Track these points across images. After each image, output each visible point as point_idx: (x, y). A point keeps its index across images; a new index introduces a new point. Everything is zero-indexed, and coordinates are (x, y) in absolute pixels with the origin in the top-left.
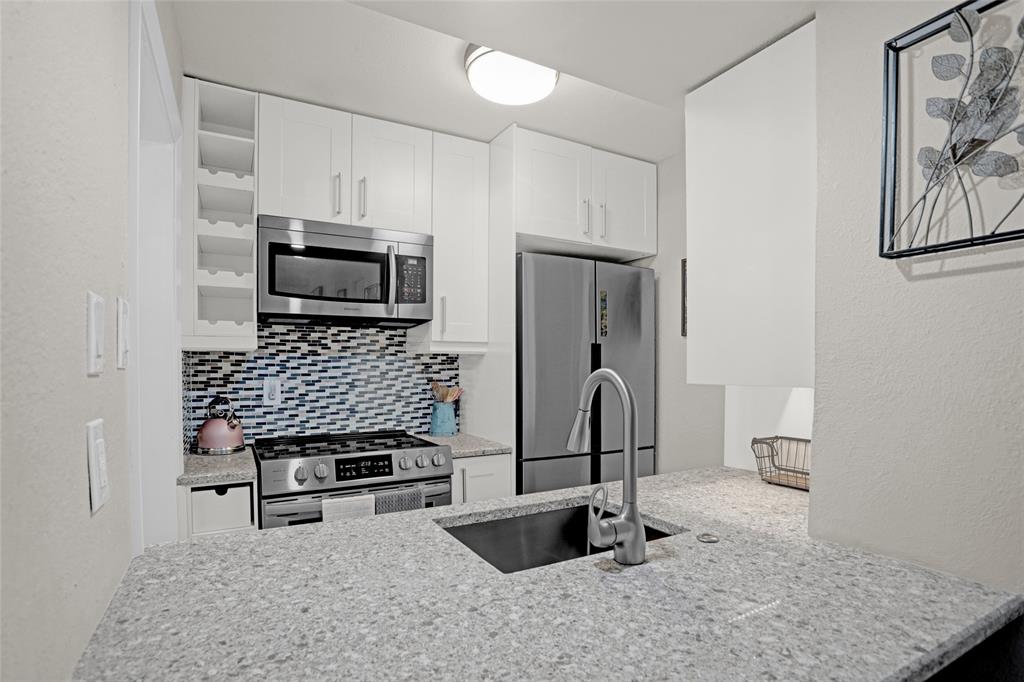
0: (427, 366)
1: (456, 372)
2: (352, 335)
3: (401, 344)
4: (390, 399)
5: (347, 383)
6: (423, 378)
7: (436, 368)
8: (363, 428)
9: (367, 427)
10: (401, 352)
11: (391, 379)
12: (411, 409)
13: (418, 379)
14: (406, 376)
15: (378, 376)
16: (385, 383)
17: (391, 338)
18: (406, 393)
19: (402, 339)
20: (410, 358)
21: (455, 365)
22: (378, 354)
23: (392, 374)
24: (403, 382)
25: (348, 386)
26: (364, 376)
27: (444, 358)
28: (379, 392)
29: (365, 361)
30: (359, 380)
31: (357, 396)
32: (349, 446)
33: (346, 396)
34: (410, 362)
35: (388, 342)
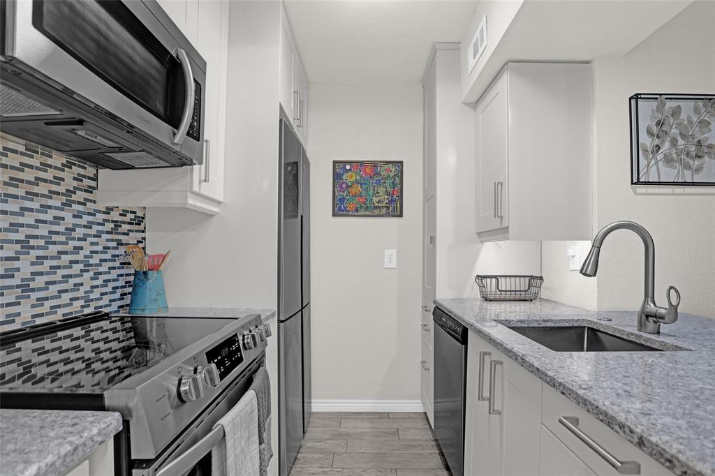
0: (117, 224)
1: (142, 235)
2: (27, 160)
3: (90, 190)
4: (77, 268)
5: (17, 242)
6: (112, 240)
7: (125, 227)
8: (42, 315)
9: (48, 314)
10: (90, 201)
11: (79, 239)
12: (99, 282)
13: (108, 240)
14: (95, 236)
15: (63, 234)
16: (72, 244)
17: (78, 178)
18: (95, 260)
19: (93, 183)
20: (100, 212)
21: (141, 227)
22: (64, 199)
23: (80, 232)
24: (92, 244)
25: (18, 247)
26: (43, 230)
27: (132, 216)
28: (63, 257)
29: (45, 208)
30: (36, 237)
31: (33, 264)
32: (20, 349)
33: (16, 264)
34: (100, 217)
35: (75, 183)
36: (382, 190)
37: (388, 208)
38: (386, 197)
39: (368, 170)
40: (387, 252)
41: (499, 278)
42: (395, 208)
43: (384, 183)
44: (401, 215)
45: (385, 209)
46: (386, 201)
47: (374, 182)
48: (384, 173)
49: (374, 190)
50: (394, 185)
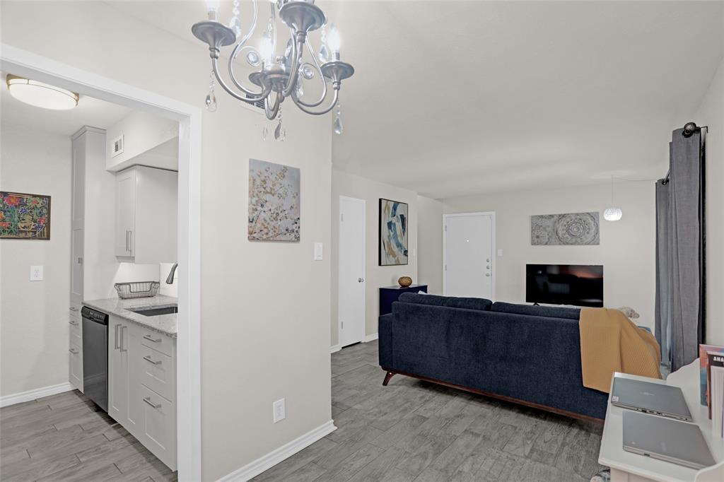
36: (28, 218)
37: (35, 232)
38: (33, 224)
39: (12, 201)
40: (33, 268)
41: (131, 285)
42: (42, 232)
43: (31, 212)
44: (48, 238)
45: (31, 233)
46: (32, 227)
47: (20, 210)
48: (30, 204)
49: (19, 218)
50: (41, 214)
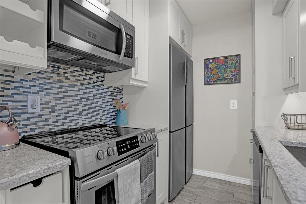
0: (112, 93)
1: (122, 96)
2: (81, 73)
3: (102, 81)
4: (97, 108)
5: (78, 100)
6: (110, 99)
7: (115, 94)
8: (86, 124)
9: (88, 123)
10: (102, 85)
11: (98, 98)
12: (105, 113)
13: (108, 98)
14: (104, 97)
15: (92, 97)
16: (96, 100)
17: (98, 78)
18: (104, 105)
19: (103, 79)
20: (105, 89)
21: (121, 94)
22: (93, 85)
23: (98, 96)
24: (103, 100)
25: (78, 101)
26: (86, 96)
27: (118, 89)
28: (92, 104)
29: (86, 88)
30: (84, 98)
31: (83, 107)
32: (79, 134)
33: (78, 107)
34: (105, 90)
35: (97, 79)
36: (229, 70)
37: (232, 79)
38: (231, 73)
39: (221, 61)
40: (232, 101)
42: (236, 79)
43: (230, 66)
44: (239, 82)
45: (230, 80)
46: (231, 76)
47: (225, 66)
48: (230, 62)
49: (224, 71)
50: (235, 67)
